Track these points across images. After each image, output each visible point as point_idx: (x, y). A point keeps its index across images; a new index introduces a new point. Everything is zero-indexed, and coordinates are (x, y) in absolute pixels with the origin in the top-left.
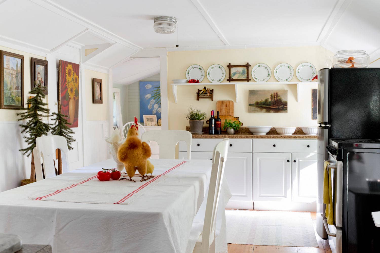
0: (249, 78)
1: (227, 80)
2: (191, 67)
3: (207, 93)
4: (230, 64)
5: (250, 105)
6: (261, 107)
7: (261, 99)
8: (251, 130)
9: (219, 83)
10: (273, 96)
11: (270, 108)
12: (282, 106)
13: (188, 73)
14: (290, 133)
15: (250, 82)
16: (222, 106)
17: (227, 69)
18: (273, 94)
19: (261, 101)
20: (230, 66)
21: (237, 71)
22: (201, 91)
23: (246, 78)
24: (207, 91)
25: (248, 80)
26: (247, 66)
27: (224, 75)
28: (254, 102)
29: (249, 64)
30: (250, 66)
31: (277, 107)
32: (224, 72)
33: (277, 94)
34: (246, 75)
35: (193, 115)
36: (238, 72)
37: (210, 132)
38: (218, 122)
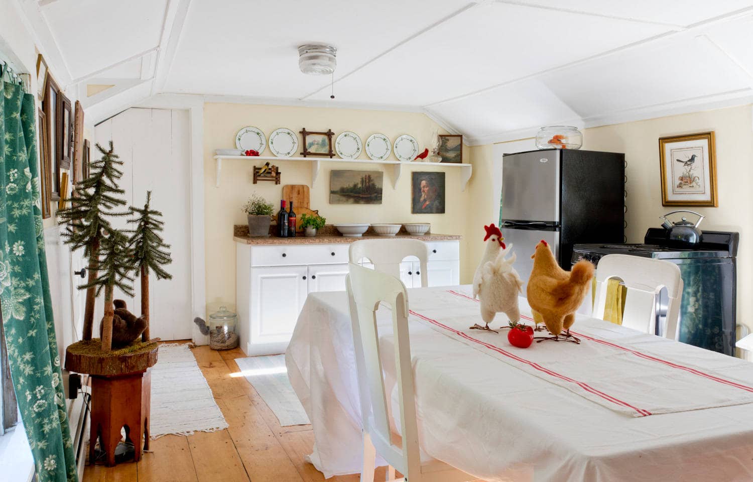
0: (333, 153)
1: (301, 154)
2: (244, 130)
3: (271, 173)
4: (304, 129)
5: (332, 192)
6: (348, 195)
7: (348, 184)
8: (341, 230)
9: (287, 158)
10: (364, 179)
11: (359, 197)
12: (376, 194)
13: (239, 139)
14: (392, 234)
15: (334, 159)
16: (292, 193)
17: (300, 137)
18: (364, 176)
19: (348, 186)
20: (304, 133)
21: (315, 141)
22: (260, 169)
23: (327, 152)
24: (270, 169)
25: (331, 154)
26: (329, 134)
27: (296, 145)
28: (337, 188)
29: (332, 131)
30: (334, 134)
31: (369, 196)
32: (296, 140)
33: (369, 177)
34: (327, 147)
35: (260, 207)
36: (316, 143)
37: (282, 233)
38: (292, 219)
